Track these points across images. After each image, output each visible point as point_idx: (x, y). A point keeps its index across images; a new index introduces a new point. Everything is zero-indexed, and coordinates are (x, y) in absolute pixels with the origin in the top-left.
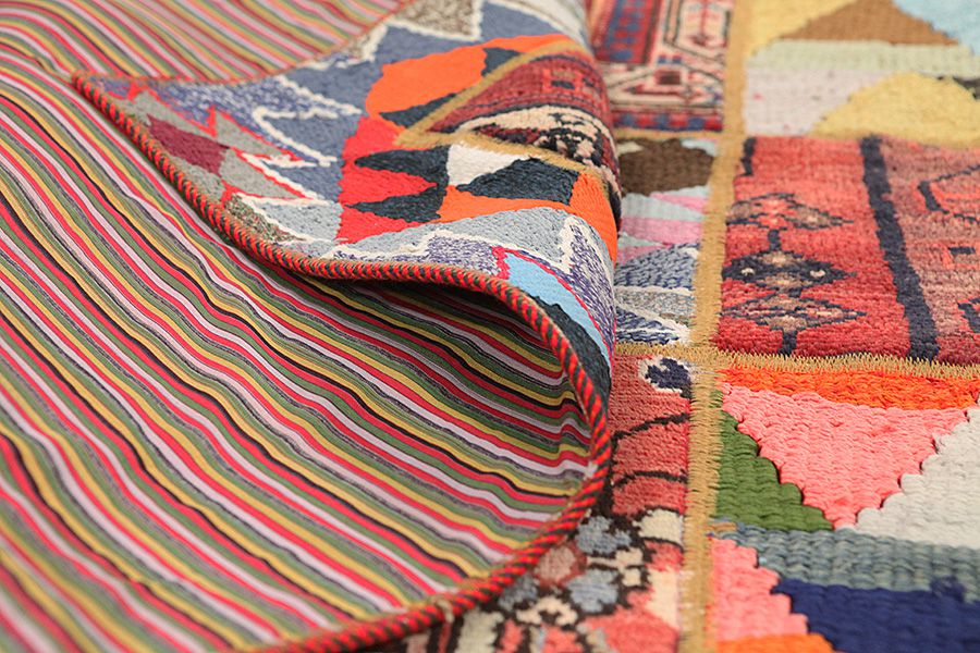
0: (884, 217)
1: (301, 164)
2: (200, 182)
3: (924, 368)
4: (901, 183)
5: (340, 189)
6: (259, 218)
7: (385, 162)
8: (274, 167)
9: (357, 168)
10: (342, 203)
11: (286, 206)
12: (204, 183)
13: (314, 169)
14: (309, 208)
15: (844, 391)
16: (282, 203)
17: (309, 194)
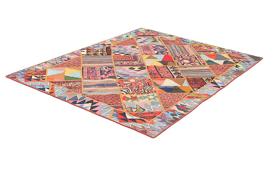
0: (157, 71)
3: (162, 78)
4: (157, 68)
15: (158, 80)
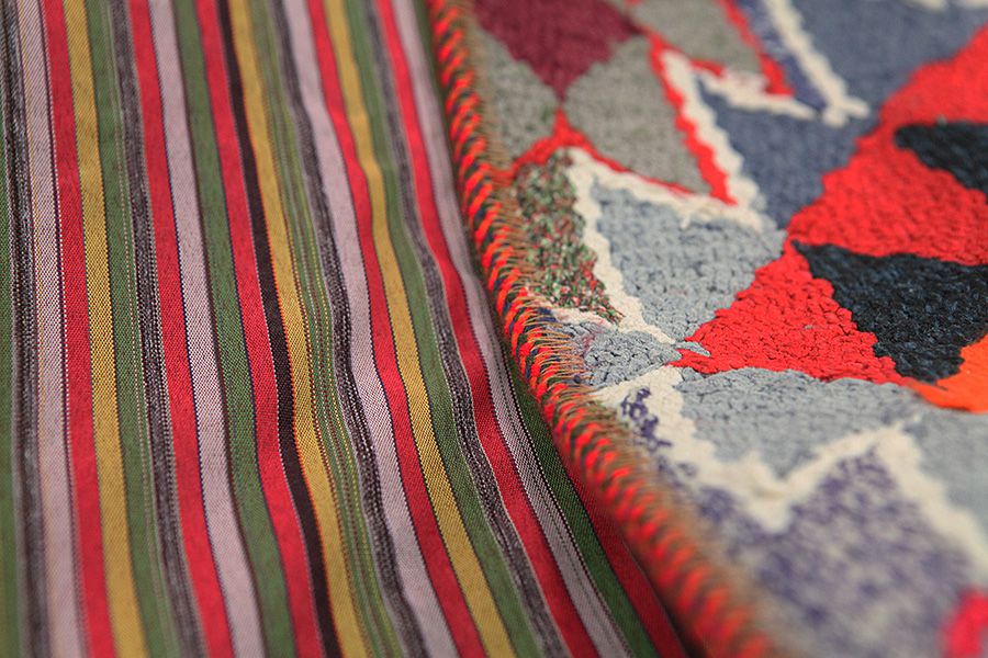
1: (784, 105)
2: (501, 105)
5: (817, 192)
6: (572, 225)
7: (958, 150)
8: (714, 101)
9: (892, 148)
10: (794, 232)
11: (660, 209)
12: (509, 110)
13: (801, 126)
14: (709, 227)
16: (661, 196)
17: (743, 189)
